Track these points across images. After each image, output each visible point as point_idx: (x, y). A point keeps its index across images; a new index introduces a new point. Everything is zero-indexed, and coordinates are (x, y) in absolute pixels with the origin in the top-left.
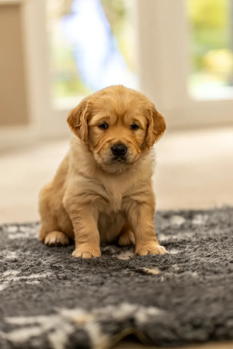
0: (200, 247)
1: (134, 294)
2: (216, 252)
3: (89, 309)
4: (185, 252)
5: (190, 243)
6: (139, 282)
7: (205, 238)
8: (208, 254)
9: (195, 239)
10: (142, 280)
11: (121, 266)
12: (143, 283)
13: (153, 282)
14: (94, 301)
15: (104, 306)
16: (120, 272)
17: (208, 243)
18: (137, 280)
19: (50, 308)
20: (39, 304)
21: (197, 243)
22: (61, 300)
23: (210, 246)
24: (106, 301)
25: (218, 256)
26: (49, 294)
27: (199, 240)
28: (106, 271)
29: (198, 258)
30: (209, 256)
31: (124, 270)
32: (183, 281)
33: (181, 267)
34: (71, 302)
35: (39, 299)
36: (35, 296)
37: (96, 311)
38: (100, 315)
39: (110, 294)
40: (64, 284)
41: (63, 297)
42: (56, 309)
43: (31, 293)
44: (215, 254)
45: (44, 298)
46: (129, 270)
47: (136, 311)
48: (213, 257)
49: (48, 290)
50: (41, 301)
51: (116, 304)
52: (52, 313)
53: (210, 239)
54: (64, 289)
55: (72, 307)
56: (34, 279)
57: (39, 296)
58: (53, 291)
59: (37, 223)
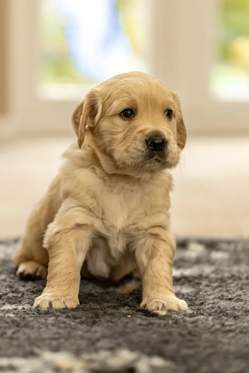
0: (220, 286)
1: (134, 338)
2: (240, 295)
3: (77, 353)
4: (200, 290)
5: (207, 280)
6: (141, 325)
7: (227, 275)
8: (230, 296)
9: (213, 276)
10: (145, 323)
11: (118, 303)
12: (147, 325)
13: (159, 325)
14: (84, 343)
15: (97, 351)
16: (118, 310)
17: (230, 281)
18: (138, 321)
19: (28, 349)
20: (15, 343)
21: (217, 280)
22: (44, 340)
23: (233, 285)
24: (100, 344)
25: (242, 300)
26: (27, 331)
27: (219, 276)
28: (98, 307)
29: (216, 301)
30: (230, 299)
31: (122, 308)
32: (196, 326)
33: (195, 310)
34: (54, 343)
35: (15, 336)
36: (9, 332)
37: (86, 356)
38: (91, 361)
39: (104, 337)
40: (46, 319)
41: (44, 336)
42: (36, 350)
43: (5, 328)
44: (239, 298)
45: (21, 336)
46: (129, 308)
47: (137, 360)
48: (236, 300)
49: (26, 326)
50: (17, 339)
51: (112, 349)
52: (31, 354)
53: (232, 277)
54: (47, 326)
55: (56, 349)
56: (8, 311)
57: (14, 333)
58: (32, 328)
59: (16, 241)
